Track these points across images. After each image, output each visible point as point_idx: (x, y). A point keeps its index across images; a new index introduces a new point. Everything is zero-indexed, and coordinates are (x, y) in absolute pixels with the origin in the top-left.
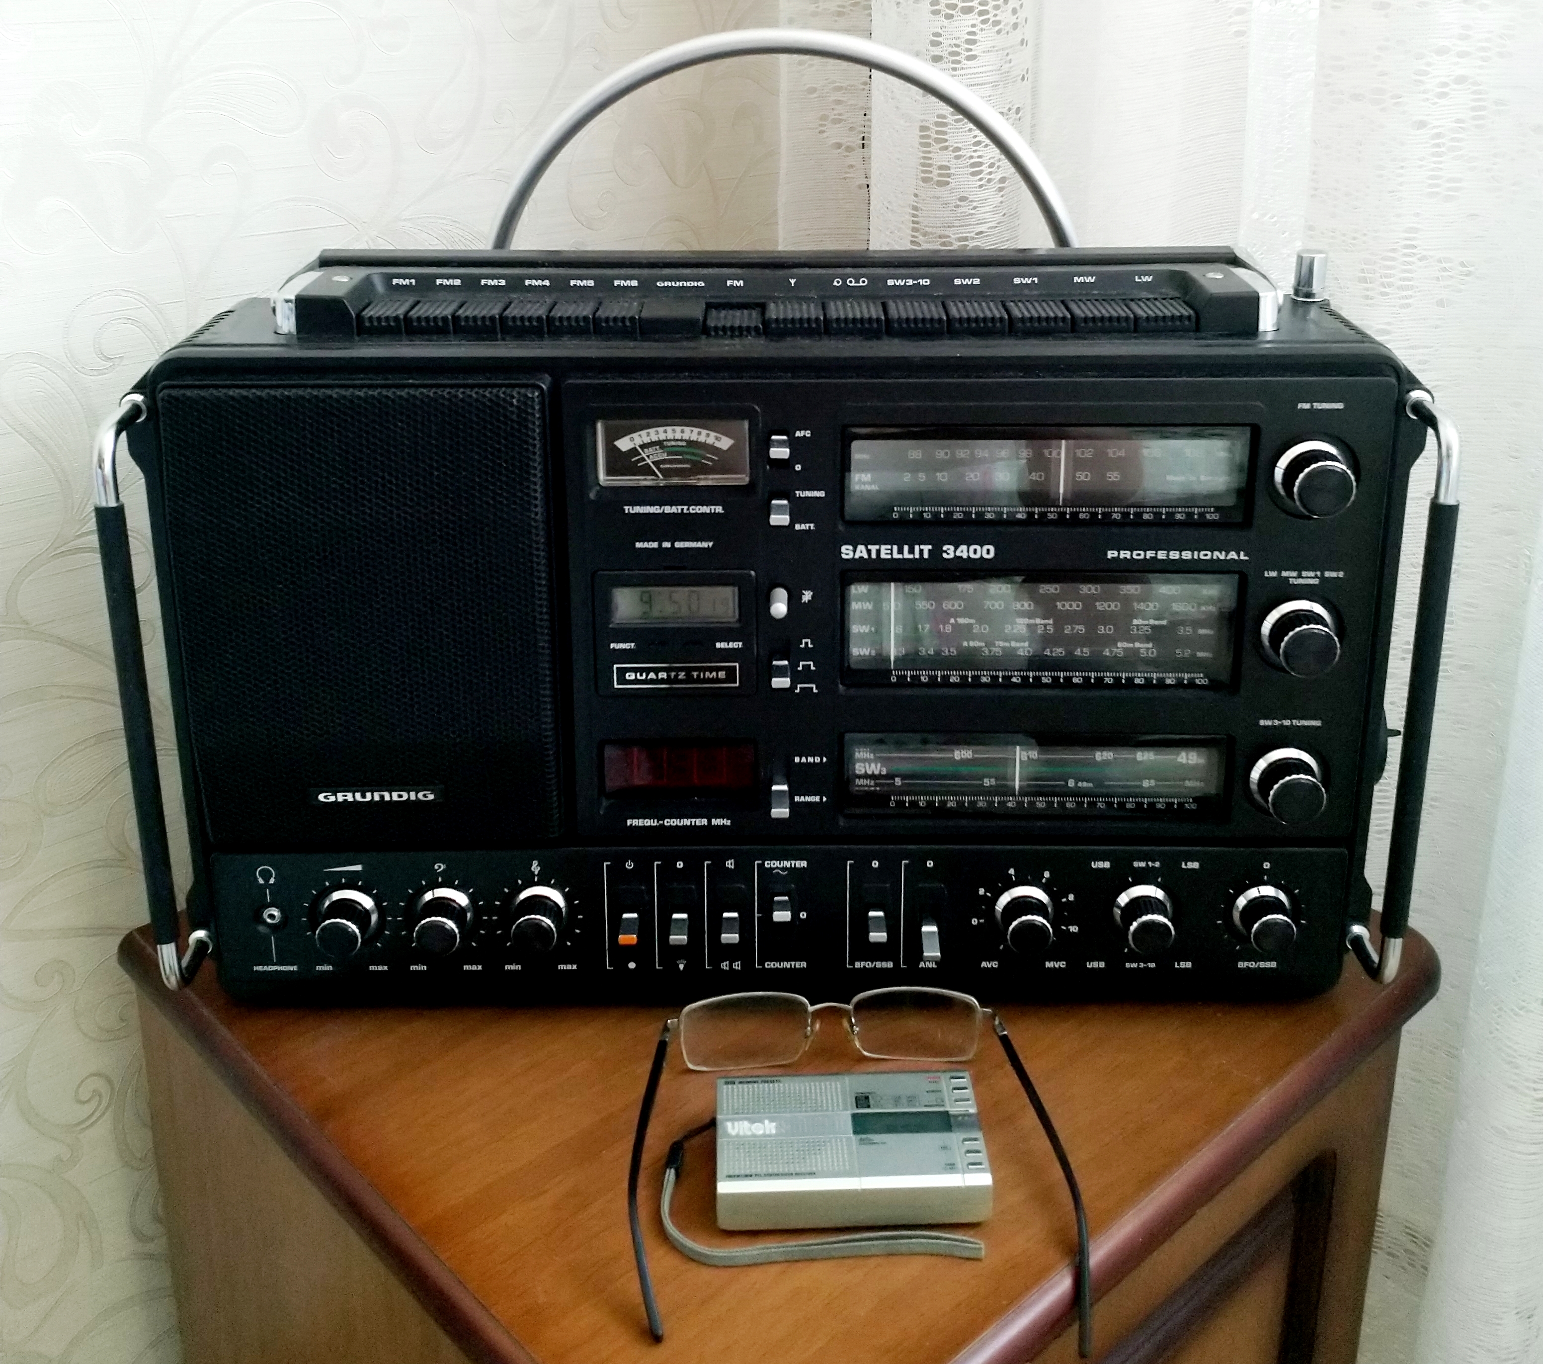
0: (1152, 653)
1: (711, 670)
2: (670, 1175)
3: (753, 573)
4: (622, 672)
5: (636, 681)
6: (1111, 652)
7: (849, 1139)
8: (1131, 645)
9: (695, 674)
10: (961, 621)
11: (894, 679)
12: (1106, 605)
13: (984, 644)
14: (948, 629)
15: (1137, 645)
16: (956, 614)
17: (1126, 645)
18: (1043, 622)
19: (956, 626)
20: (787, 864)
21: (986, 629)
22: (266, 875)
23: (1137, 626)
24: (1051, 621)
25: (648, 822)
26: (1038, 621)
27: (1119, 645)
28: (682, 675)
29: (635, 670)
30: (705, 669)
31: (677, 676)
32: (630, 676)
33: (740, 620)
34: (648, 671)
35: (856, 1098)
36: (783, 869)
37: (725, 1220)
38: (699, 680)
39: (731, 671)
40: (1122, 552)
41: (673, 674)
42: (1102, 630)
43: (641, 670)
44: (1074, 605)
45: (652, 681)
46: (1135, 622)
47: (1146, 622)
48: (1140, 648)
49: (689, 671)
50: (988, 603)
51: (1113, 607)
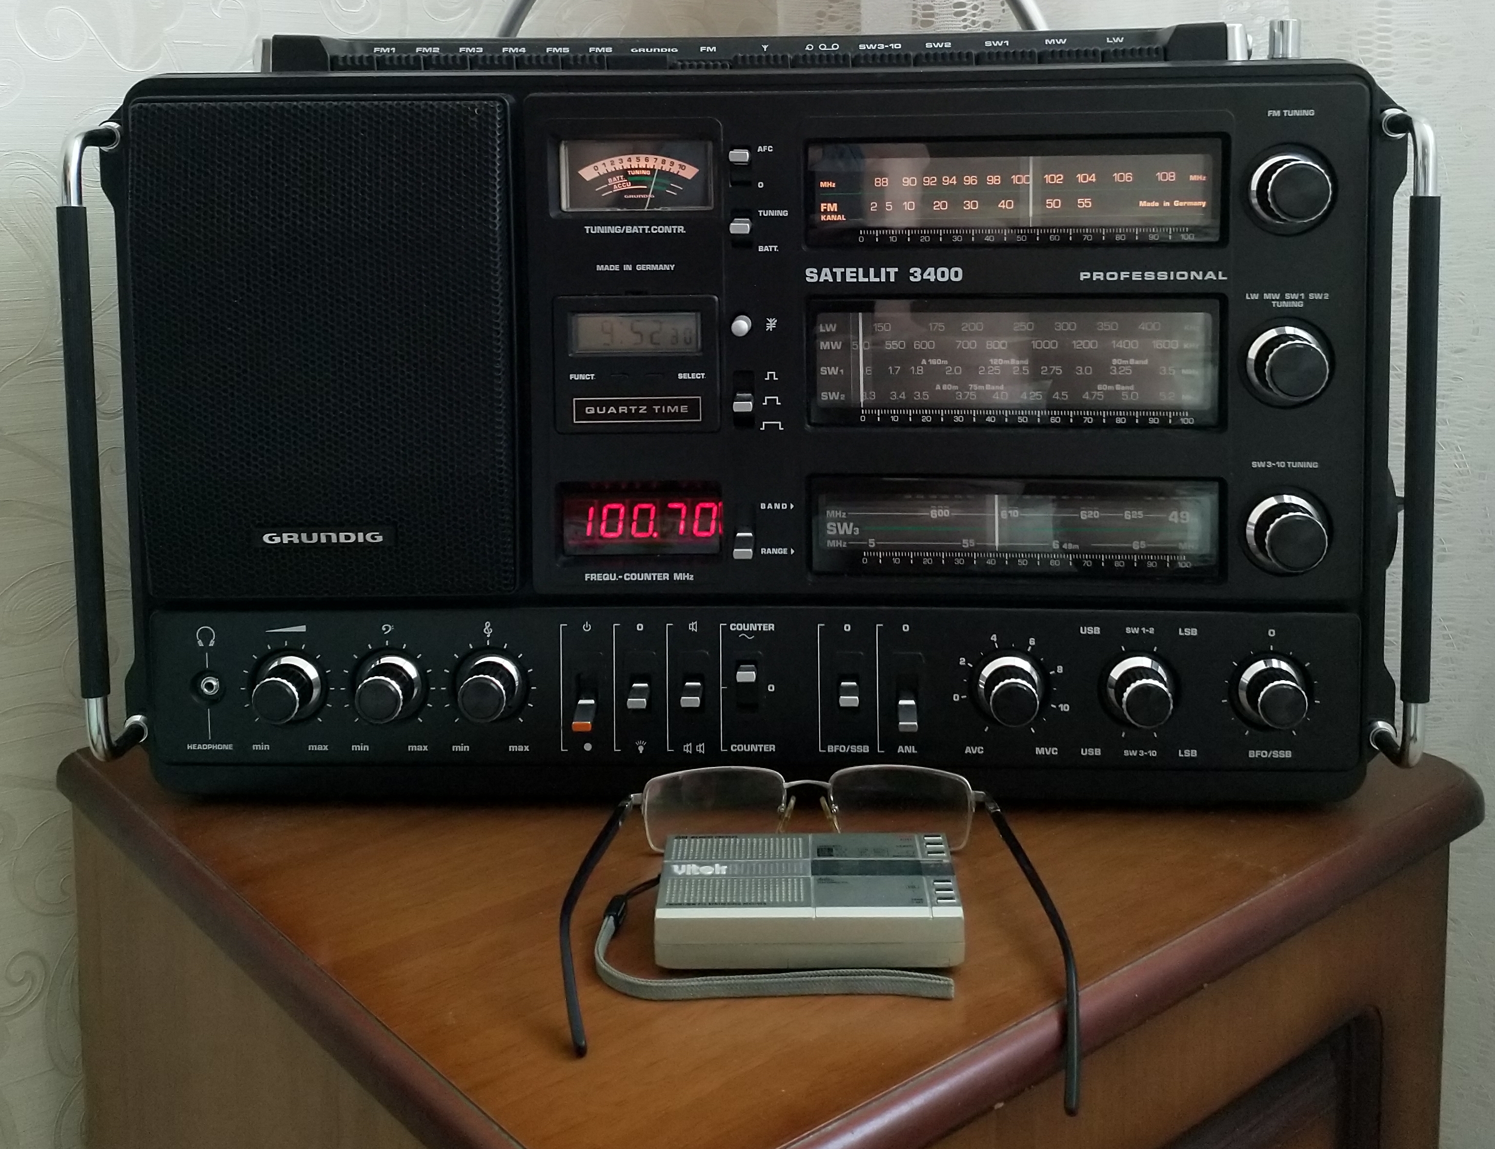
0: (1135, 396)
1: (673, 403)
2: (609, 923)
3: (716, 298)
4: (581, 406)
5: (596, 416)
6: (1091, 395)
7: (807, 881)
8: (1110, 388)
9: (656, 408)
10: (933, 362)
11: (863, 419)
12: (1083, 343)
13: (956, 388)
14: (920, 371)
15: (1118, 387)
16: (928, 355)
17: (1106, 387)
18: (1018, 362)
19: (928, 367)
20: (753, 627)
21: (958, 371)
22: (206, 635)
23: (1117, 366)
24: (1026, 362)
25: (608, 577)
26: (1013, 361)
27: (1099, 387)
28: (643, 409)
29: (594, 404)
30: (667, 403)
31: (637, 410)
32: (590, 410)
33: (702, 350)
34: (608, 404)
35: (818, 850)
36: (750, 633)
37: (663, 958)
38: (660, 415)
39: (693, 405)
40: (1095, 274)
41: (633, 408)
42: (1080, 371)
43: (600, 404)
44: (1050, 343)
45: (612, 416)
46: (1115, 361)
47: (1125, 362)
48: (1122, 391)
49: (650, 404)
50: (960, 343)
51: (1090, 346)
